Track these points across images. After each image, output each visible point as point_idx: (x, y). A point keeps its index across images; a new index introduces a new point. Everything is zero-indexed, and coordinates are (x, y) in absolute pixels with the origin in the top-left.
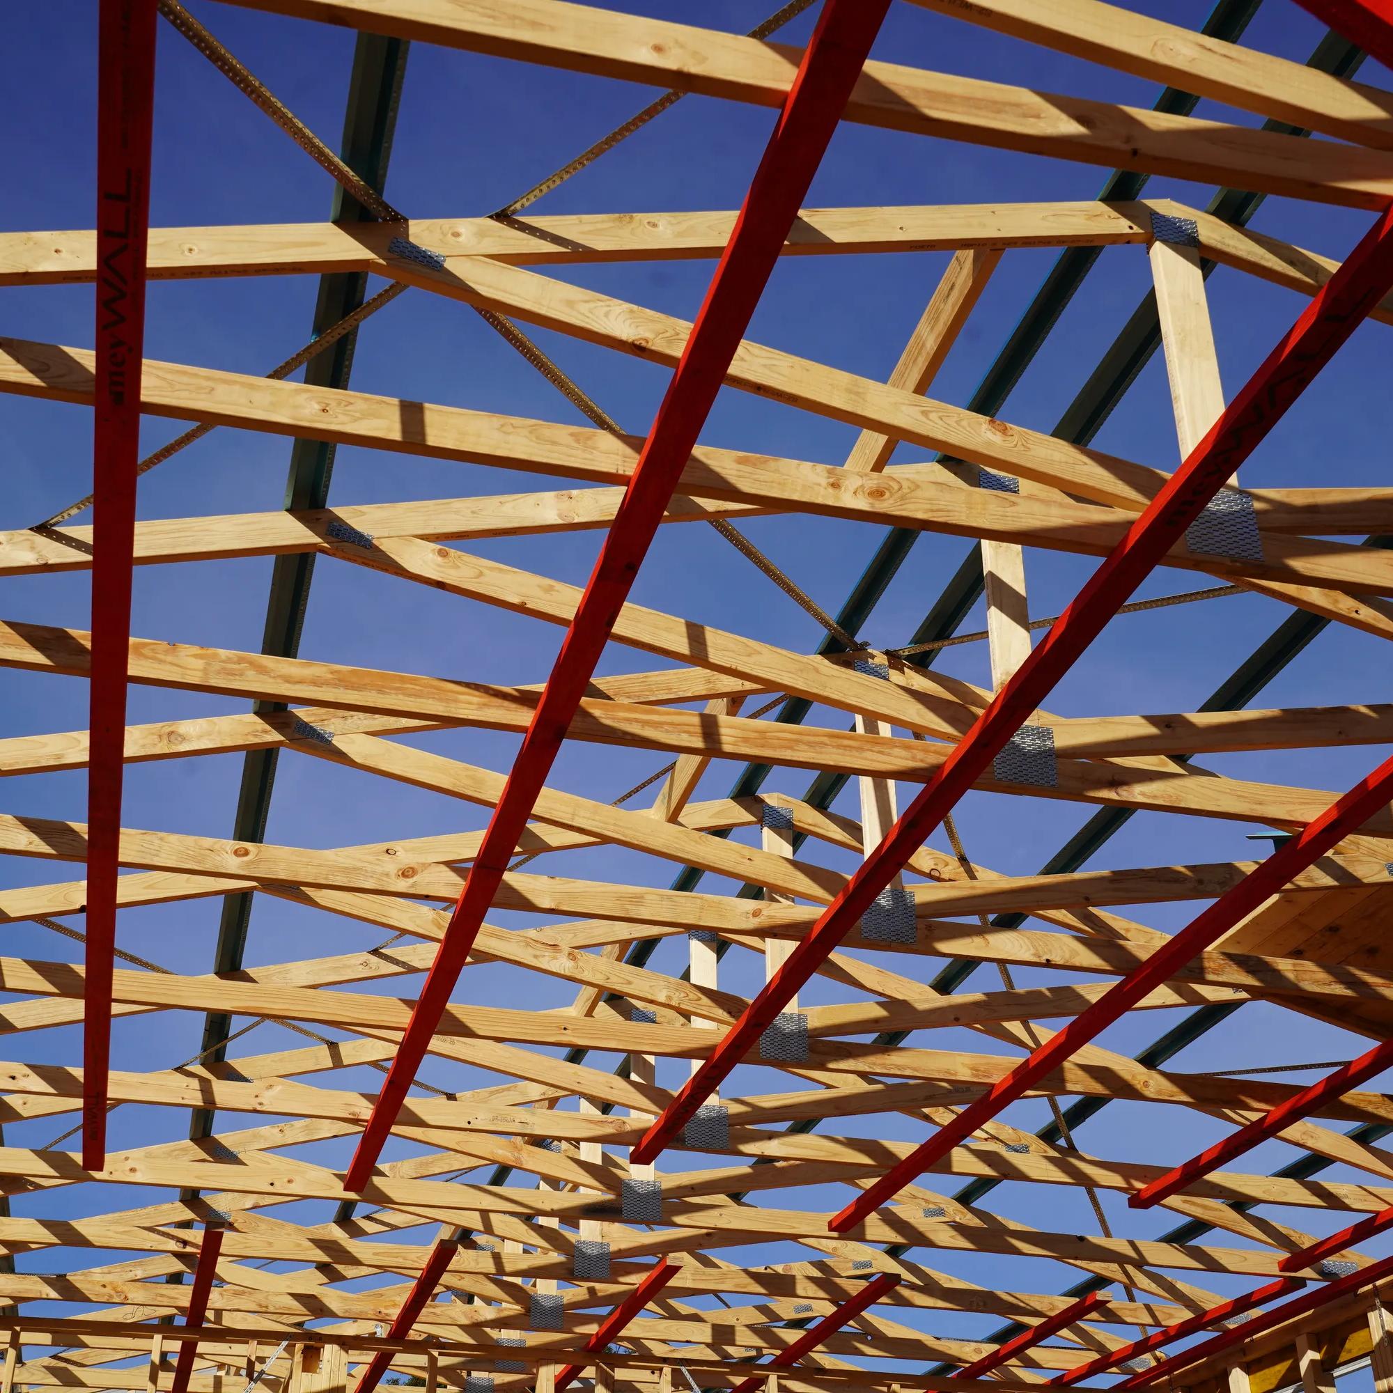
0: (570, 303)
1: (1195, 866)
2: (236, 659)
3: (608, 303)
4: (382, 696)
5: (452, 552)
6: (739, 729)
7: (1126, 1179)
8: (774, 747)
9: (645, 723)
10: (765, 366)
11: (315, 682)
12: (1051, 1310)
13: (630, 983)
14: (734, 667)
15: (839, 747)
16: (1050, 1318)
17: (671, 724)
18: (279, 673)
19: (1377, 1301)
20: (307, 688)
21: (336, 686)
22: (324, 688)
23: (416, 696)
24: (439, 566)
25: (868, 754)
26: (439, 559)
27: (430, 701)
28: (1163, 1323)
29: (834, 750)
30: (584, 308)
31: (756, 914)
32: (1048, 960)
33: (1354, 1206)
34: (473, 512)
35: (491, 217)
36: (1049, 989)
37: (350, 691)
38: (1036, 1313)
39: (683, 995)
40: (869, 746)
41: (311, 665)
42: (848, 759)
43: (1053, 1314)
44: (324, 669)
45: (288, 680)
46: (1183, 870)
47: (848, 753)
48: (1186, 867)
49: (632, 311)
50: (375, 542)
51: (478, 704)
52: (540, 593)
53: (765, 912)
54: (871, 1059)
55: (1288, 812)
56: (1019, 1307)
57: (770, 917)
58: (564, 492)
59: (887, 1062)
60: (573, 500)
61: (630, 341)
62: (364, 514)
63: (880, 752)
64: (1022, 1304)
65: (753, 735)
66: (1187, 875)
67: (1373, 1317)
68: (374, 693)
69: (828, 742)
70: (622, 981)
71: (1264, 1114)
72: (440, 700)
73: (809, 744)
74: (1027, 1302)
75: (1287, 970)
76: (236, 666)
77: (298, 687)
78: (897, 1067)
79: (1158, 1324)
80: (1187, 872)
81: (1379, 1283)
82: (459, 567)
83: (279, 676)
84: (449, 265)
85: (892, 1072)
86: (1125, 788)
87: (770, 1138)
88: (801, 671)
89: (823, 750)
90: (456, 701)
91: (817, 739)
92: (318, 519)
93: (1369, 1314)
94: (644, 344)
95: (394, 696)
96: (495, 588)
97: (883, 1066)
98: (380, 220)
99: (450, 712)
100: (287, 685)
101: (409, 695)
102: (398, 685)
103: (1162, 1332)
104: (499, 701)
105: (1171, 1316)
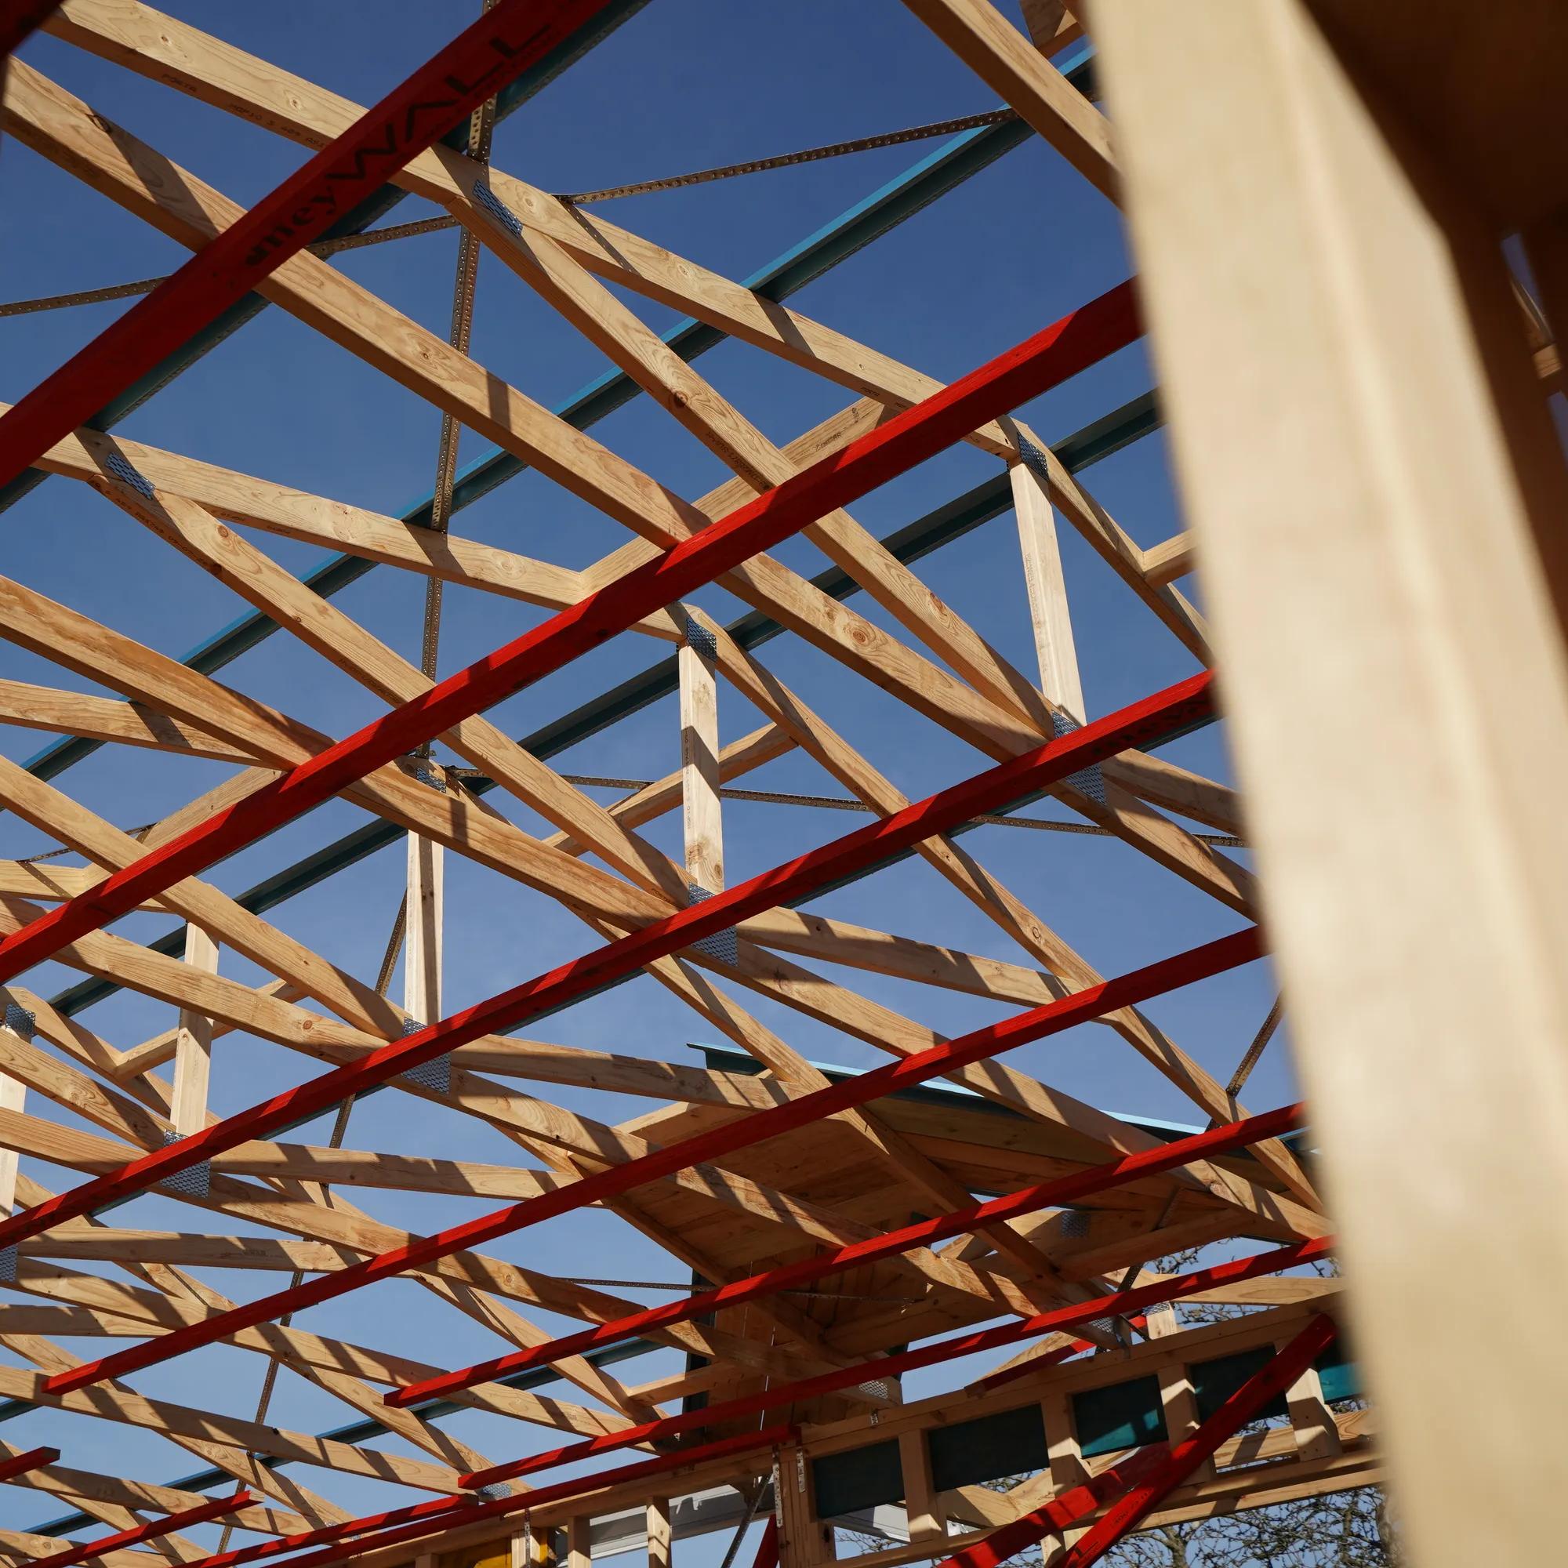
0: (625, 326)
1: (680, 1067)
2: (4, 586)
3: (655, 341)
4: (155, 682)
5: (232, 533)
6: (487, 827)
7: (392, 1374)
8: (515, 857)
9: (406, 795)
10: (774, 465)
11: (87, 643)
12: (177, 1506)
13: (35, 1070)
14: (484, 756)
15: (569, 872)
16: (174, 1515)
17: (428, 803)
18: (52, 621)
19: (527, 1525)
20: (79, 648)
21: (110, 655)
22: (97, 654)
23: (191, 693)
24: (219, 545)
25: (592, 888)
26: (219, 538)
27: (204, 705)
28: (280, 1531)
29: (564, 875)
30: (638, 337)
31: (307, 1026)
32: (558, 1137)
33: (578, 1429)
34: (254, 495)
35: (557, 197)
36: (435, 1161)
37: (123, 667)
38: (160, 1509)
39: (89, 1095)
40: (593, 879)
41: (84, 621)
42: (576, 889)
43: (178, 1511)
44: (98, 630)
45: (60, 631)
46: (667, 1067)
47: (576, 881)
48: (669, 1065)
49: (673, 359)
50: (156, 494)
51: (251, 723)
52: (313, 612)
53: (315, 1026)
54: (268, 1207)
55: (898, 1040)
56: (145, 1501)
57: (320, 1033)
58: (339, 504)
59: (283, 1212)
60: (348, 516)
61: (674, 391)
62: (145, 455)
63: (601, 888)
64: (149, 1499)
65: (499, 838)
66: (669, 1073)
67: (517, 1545)
68: (148, 677)
69: (561, 865)
70: (26, 1065)
71: (596, 1326)
72: (214, 706)
73: (545, 861)
74: (154, 1495)
75: (739, 1188)
76: (5, 596)
77: (69, 643)
78: (293, 1220)
79: (275, 1532)
80: (671, 1072)
81: (532, 1509)
82: (239, 555)
83: (52, 624)
84: (526, 234)
85: (286, 1224)
86: (786, 982)
87: (59, 1276)
88: (541, 780)
89: (556, 872)
90: (230, 712)
91: (550, 858)
92: (98, 444)
93: (513, 1541)
94: (684, 400)
95: (169, 688)
96: (272, 592)
97: (278, 1215)
98: (465, 153)
99: (223, 724)
100: (60, 638)
101: (183, 690)
102: (173, 675)
103: (278, 1542)
104: (268, 726)
105: (289, 1524)
